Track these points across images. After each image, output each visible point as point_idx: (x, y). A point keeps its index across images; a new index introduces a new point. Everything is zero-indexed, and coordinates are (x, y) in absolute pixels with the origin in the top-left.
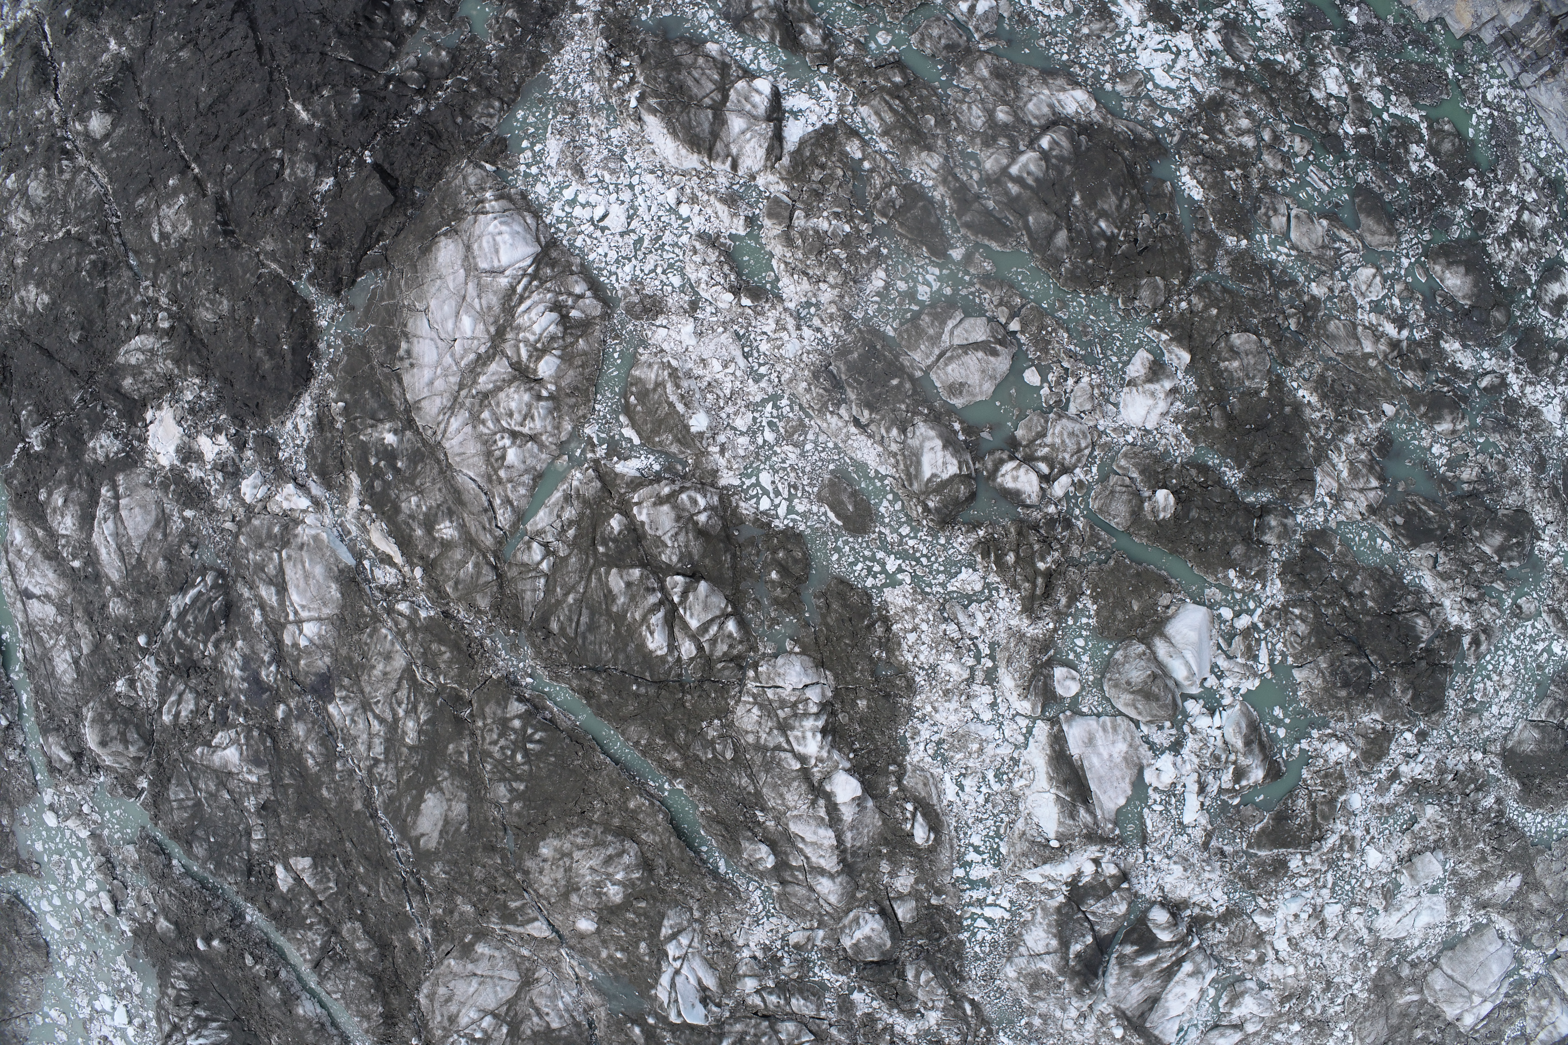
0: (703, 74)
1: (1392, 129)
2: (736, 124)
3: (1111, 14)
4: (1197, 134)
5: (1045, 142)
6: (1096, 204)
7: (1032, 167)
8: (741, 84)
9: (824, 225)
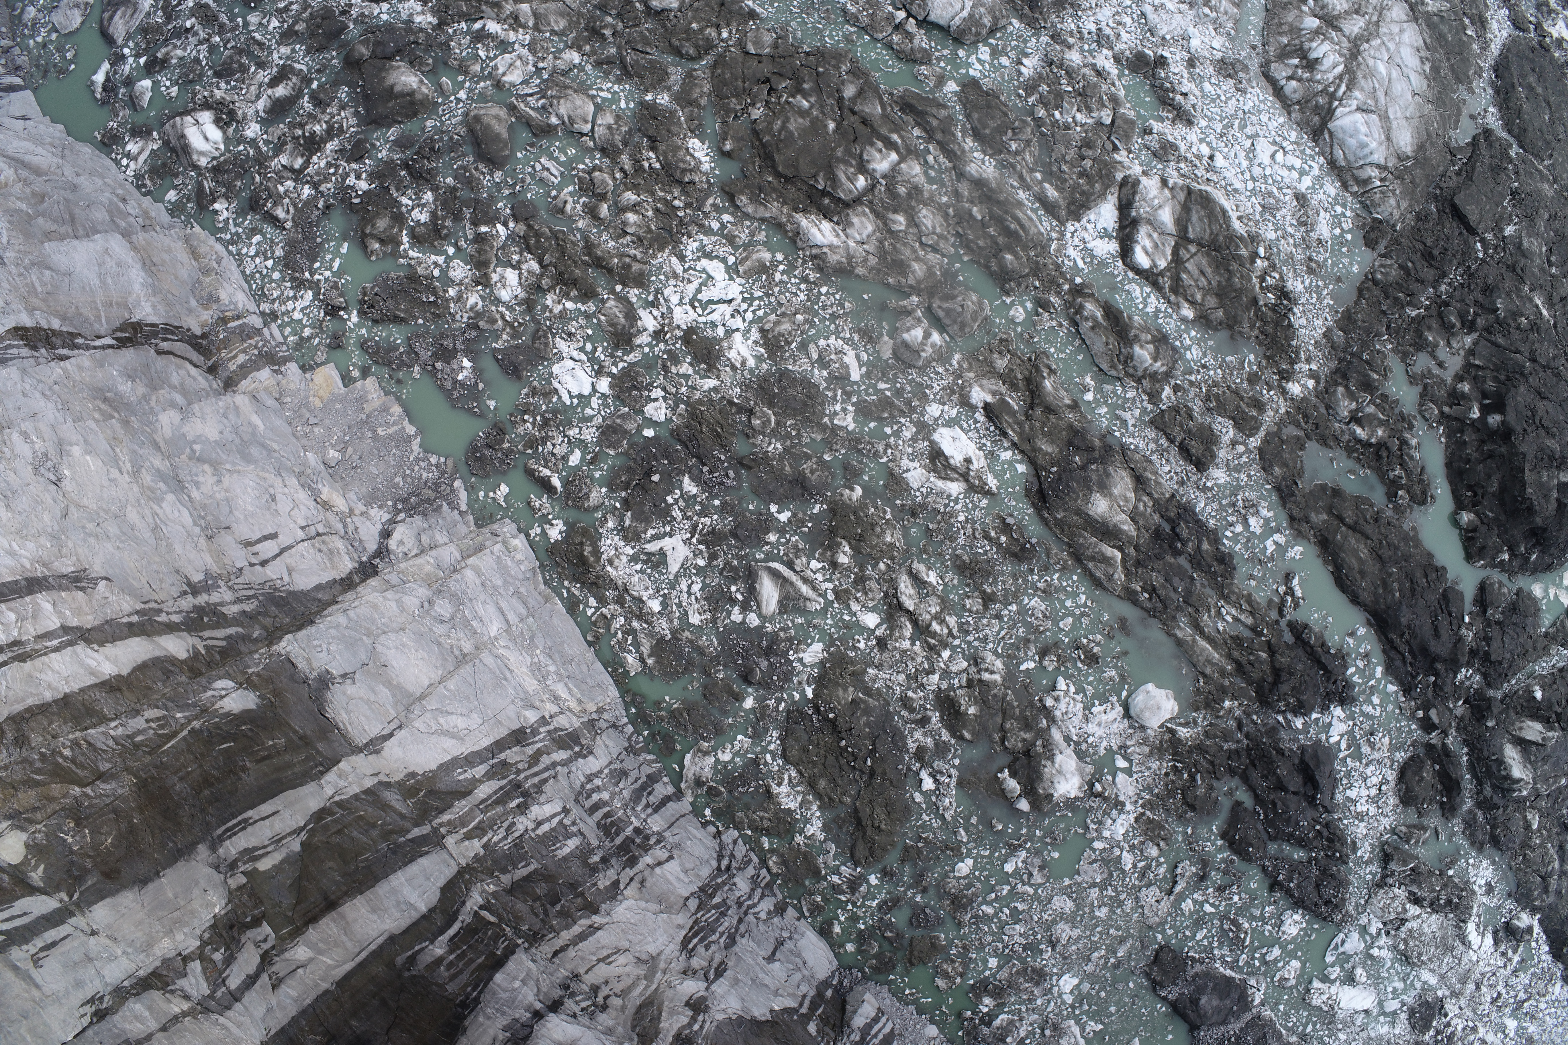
0: (1196, 281)
1: (446, 237)
2: (1166, 216)
3: (765, 345)
4: (685, 207)
5: (861, 182)
6: (812, 122)
7: (877, 155)
8: (1162, 264)
9: (1079, 116)
